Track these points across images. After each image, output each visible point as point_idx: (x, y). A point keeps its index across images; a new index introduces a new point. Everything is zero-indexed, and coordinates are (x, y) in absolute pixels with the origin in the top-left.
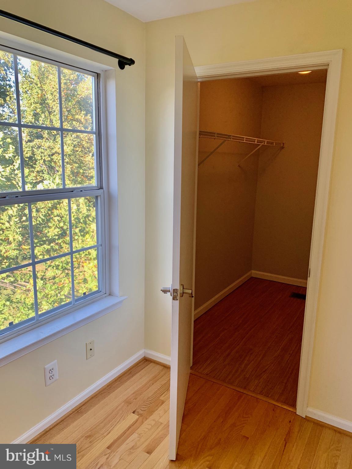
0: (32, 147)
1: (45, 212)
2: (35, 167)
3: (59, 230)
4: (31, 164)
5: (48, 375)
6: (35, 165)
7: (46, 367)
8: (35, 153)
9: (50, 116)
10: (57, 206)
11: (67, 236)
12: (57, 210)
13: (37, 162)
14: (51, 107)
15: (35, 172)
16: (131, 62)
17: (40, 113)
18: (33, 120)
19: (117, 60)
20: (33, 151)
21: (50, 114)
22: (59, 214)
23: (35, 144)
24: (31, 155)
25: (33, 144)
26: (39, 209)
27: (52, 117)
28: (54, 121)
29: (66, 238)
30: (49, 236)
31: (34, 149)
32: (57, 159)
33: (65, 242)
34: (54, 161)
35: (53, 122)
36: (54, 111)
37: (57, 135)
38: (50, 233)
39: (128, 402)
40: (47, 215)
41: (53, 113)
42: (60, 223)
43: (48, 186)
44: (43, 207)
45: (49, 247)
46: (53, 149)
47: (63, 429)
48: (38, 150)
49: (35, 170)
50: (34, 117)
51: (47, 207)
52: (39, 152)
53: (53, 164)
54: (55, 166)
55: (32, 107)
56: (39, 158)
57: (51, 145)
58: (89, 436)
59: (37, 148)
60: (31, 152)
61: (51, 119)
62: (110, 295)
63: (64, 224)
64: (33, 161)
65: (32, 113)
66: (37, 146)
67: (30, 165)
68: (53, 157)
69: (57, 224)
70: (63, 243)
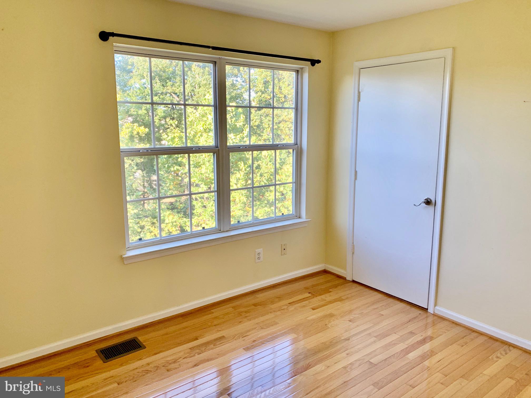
0: (261, 116)
1: (268, 177)
2: (263, 136)
3: (280, 194)
4: (259, 132)
5: (257, 256)
6: (262, 133)
7: (256, 250)
8: (263, 121)
9: (279, 83)
10: (279, 172)
11: (286, 201)
12: (279, 175)
13: (264, 130)
14: (280, 74)
15: (262, 141)
16: (319, 62)
17: (270, 80)
18: (263, 88)
19: (310, 63)
20: (261, 121)
21: (279, 82)
22: (281, 179)
23: (264, 113)
24: (259, 123)
25: (262, 112)
26: (263, 173)
27: (281, 84)
28: (283, 88)
29: (285, 202)
30: (270, 199)
31: (262, 117)
32: (284, 127)
33: (284, 206)
34: (280, 129)
35: (281, 90)
36: (284, 78)
37: (286, 102)
38: (271, 197)
39: (306, 288)
40: (270, 179)
41: (282, 80)
42: (281, 187)
43: (272, 152)
44: (266, 171)
45: (269, 210)
46: (280, 116)
47: (263, 293)
48: (266, 119)
49: (262, 139)
50: (264, 85)
51: (270, 172)
52: (266, 120)
53: (279, 132)
54: (281, 134)
55: (262, 75)
56: (267, 126)
57: (279, 113)
58: (280, 298)
59: (266, 116)
60: (259, 120)
61: (279, 86)
62: (300, 218)
63: (284, 189)
64: (261, 130)
65: (262, 82)
66: (265, 114)
67: (258, 134)
68: (280, 125)
69: (278, 189)
70: (282, 207)
